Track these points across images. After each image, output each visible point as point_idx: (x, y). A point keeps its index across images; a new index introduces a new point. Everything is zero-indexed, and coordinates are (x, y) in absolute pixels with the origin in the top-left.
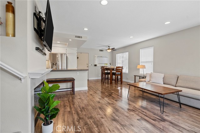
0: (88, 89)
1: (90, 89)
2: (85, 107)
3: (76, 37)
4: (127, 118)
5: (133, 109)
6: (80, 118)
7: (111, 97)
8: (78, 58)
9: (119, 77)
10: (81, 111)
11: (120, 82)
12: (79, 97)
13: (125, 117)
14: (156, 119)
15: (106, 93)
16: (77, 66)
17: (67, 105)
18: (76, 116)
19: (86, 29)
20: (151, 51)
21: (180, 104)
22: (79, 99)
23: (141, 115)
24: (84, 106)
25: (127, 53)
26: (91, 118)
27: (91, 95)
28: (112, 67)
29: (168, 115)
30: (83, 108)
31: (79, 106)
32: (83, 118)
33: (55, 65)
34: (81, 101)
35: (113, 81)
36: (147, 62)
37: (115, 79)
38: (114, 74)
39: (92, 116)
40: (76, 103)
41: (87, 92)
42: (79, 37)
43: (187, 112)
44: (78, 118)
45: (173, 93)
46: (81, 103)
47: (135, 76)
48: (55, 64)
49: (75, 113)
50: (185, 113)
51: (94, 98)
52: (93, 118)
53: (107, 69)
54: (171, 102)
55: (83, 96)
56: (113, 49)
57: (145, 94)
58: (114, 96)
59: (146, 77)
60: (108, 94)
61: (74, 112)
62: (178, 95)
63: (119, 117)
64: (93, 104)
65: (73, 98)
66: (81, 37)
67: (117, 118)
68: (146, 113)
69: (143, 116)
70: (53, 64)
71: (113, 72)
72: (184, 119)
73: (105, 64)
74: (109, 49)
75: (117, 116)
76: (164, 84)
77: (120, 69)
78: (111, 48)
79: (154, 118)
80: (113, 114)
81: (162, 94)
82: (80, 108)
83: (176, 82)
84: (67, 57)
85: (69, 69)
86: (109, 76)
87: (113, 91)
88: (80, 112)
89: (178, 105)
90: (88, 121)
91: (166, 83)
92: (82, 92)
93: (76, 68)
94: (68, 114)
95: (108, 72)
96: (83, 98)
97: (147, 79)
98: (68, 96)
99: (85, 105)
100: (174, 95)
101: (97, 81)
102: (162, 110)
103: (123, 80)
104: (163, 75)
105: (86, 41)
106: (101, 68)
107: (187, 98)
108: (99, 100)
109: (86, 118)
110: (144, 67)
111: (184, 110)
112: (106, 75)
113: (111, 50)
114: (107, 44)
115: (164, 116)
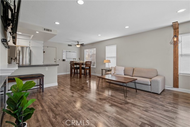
0: (58, 85)
1: (60, 84)
2: (59, 103)
3: (45, 29)
4: (101, 106)
5: (104, 98)
6: (56, 115)
7: (83, 90)
8: (44, 52)
9: (88, 71)
10: (56, 107)
11: (88, 76)
12: (50, 94)
13: (99, 106)
14: (122, 103)
15: (77, 87)
16: (43, 61)
17: (37, 104)
18: (51, 113)
19: (57, 23)
20: (114, 48)
21: (136, 89)
22: (50, 96)
23: (111, 102)
24: (57, 102)
25: (95, 49)
26: (68, 112)
27: (63, 90)
28: (81, 62)
29: (129, 98)
30: (57, 104)
31: (52, 103)
32: (59, 114)
33: (14, 60)
34: (53, 98)
35: (82, 76)
36: (111, 57)
37: (83, 73)
38: (83, 68)
39: (68, 111)
40: (47, 101)
41: (57, 88)
42: (48, 30)
43: (141, 94)
44: (54, 115)
45: (131, 82)
46: (53, 100)
47: (102, 70)
48: (14, 58)
49: (49, 111)
50: (139, 95)
51: (66, 93)
52: (70, 112)
53: (76, 64)
54: (130, 89)
55: (54, 92)
56: (82, 45)
57: (111, 85)
58: (86, 89)
59: (111, 70)
60: (80, 88)
61: (47, 110)
62: (135, 83)
63: (94, 107)
64: (67, 99)
65: (42, 96)
66: (51, 31)
67: (92, 107)
68: (114, 100)
69: (113, 103)
70: (12, 58)
71: (82, 66)
72: (139, 100)
73: (74, 59)
74: (78, 44)
75: (92, 106)
76: (125, 75)
77: (89, 64)
78: (80, 43)
79: (121, 103)
80: (89, 105)
81: (125, 83)
82: (54, 105)
83: (132, 73)
84: (31, 51)
85: (33, 64)
86: (78, 70)
87: (84, 85)
88: (55, 109)
89: (135, 90)
90: (65, 115)
91: (126, 74)
92: (52, 88)
93: (42, 63)
94: (41, 113)
95: (76, 67)
96: (55, 95)
97: (113, 72)
98: (36, 94)
99: (59, 101)
100: (132, 83)
101: (65, 76)
102: (125, 95)
103: (92, 74)
104: (123, 68)
105: (56, 35)
106: (70, 63)
107: (140, 84)
108: (72, 94)
109: (63, 113)
110: (109, 62)
111: (139, 94)
112: (76, 69)
113: (80, 46)
114: (77, 40)
115: (127, 100)
